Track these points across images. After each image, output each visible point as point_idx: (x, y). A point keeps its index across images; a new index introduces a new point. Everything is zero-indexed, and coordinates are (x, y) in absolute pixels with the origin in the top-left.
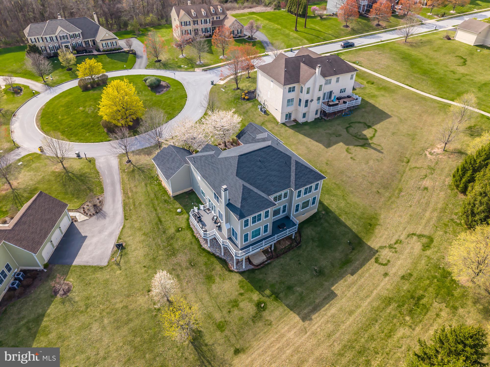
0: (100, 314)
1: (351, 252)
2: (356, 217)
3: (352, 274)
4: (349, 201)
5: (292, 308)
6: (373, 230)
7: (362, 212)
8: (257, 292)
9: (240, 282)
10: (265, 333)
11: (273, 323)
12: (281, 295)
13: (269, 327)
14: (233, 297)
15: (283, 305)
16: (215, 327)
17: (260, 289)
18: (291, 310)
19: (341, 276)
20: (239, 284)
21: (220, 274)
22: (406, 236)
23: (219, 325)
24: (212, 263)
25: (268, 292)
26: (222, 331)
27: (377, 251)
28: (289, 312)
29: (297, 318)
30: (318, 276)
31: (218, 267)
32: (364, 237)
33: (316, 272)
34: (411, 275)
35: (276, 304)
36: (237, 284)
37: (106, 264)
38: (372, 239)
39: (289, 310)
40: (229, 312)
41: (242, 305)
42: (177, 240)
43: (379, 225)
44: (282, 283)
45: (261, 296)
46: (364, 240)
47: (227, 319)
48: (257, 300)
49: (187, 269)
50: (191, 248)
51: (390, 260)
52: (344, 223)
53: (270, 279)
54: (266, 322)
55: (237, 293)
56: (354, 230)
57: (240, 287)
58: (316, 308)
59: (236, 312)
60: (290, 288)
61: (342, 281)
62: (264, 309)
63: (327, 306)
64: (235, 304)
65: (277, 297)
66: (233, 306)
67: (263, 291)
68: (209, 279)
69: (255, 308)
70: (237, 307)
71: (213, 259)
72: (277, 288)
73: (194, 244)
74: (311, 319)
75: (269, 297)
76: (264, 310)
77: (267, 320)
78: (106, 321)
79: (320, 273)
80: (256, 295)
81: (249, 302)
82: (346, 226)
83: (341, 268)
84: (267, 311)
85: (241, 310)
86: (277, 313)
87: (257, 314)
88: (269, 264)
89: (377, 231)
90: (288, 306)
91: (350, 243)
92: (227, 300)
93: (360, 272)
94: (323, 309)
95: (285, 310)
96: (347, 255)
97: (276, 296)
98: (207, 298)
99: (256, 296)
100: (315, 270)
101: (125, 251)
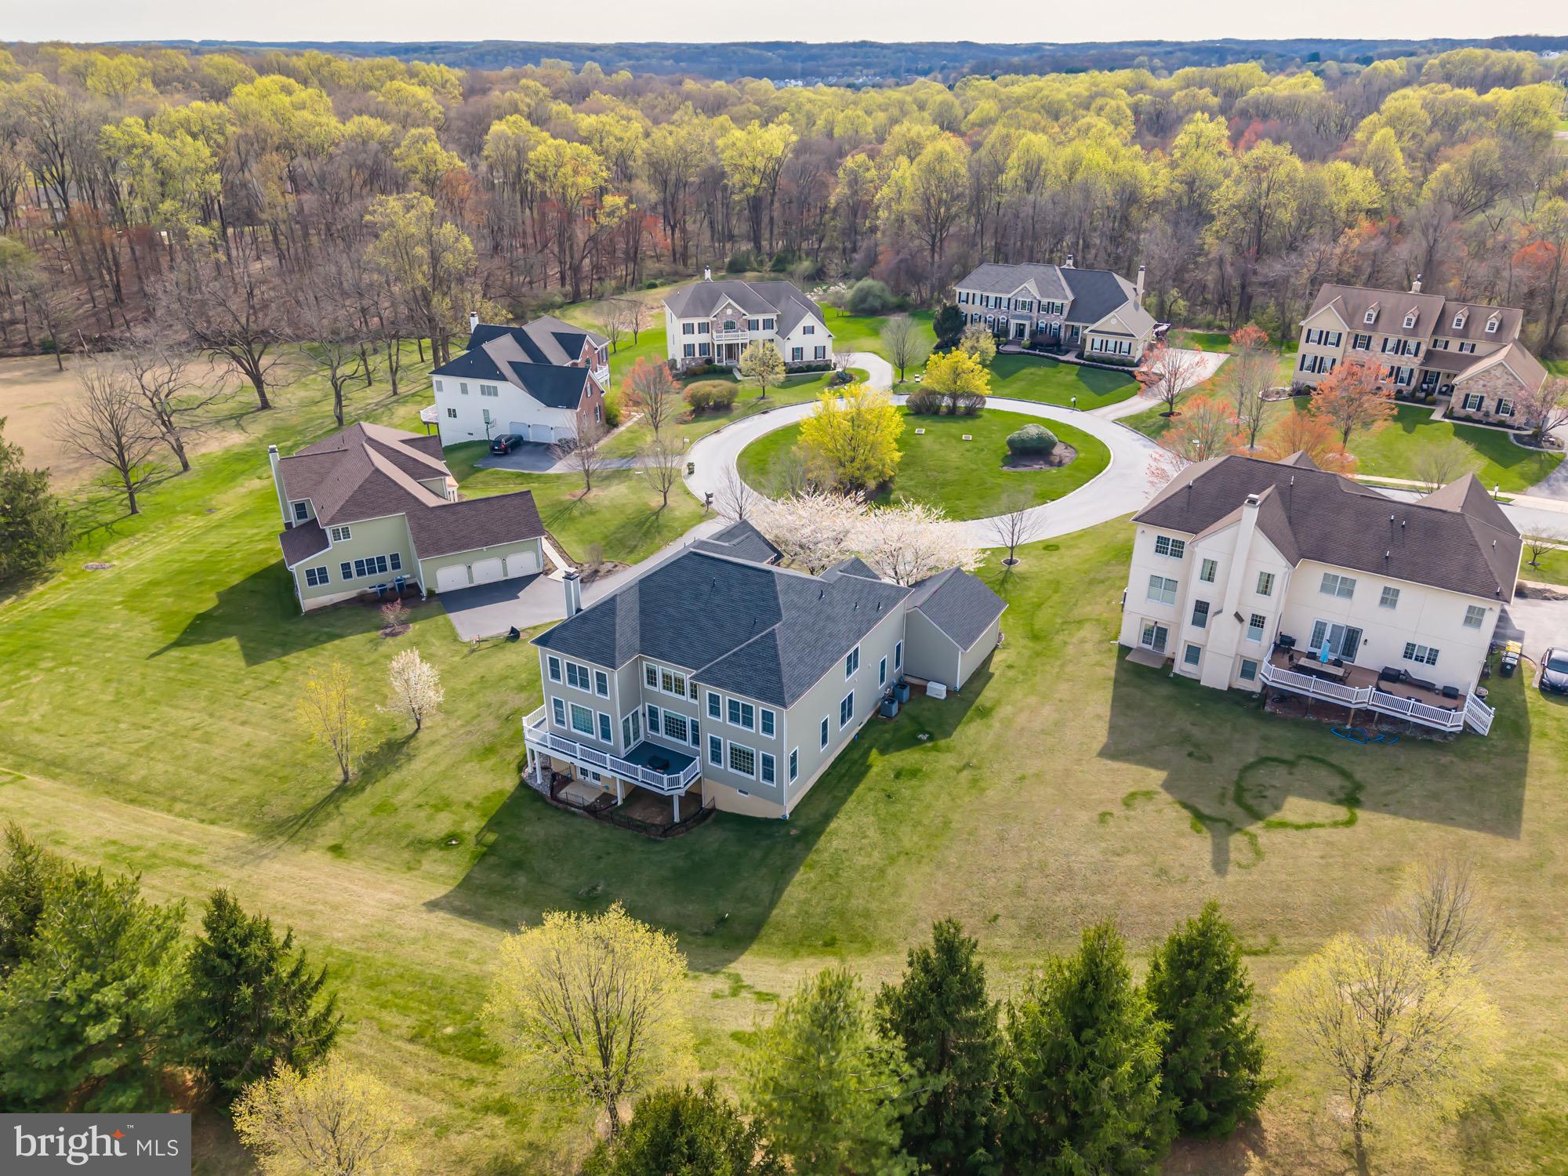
1: (693, 935)
2: (837, 902)
4: (891, 872)
6: (811, 955)
7: (867, 910)
8: (484, 824)
9: (500, 792)
10: (387, 868)
11: (415, 873)
12: (491, 860)
13: (404, 870)
14: (456, 798)
15: (467, 871)
16: (377, 803)
17: (494, 824)
18: (459, 886)
20: (493, 793)
21: (505, 760)
23: (386, 805)
25: (491, 838)
26: (373, 814)
28: (452, 884)
32: (769, 944)
35: (466, 860)
36: (492, 790)
37: (466, 639)
38: (768, 961)
39: (457, 884)
40: (420, 806)
41: (443, 815)
44: (528, 849)
45: (476, 831)
46: (755, 947)
47: (402, 810)
48: (463, 832)
52: (787, 883)
53: (528, 829)
54: (414, 862)
55: (469, 798)
56: (775, 912)
57: (487, 797)
58: (468, 913)
59: (423, 814)
60: (517, 865)
62: (446, 848)
63: (480, 925)
64: (442, 806)
65: (484, 855)
66: (435, 806)
67: (489, 830)
68: (486, 752)
69: (442, 835)
70: (436, 811)
72: (510, 847)
74: (431, 911)
75: (479, 843)
76: (442, 849)
77: (419, 861)
80: (476, 824)
81: (454, 822)
82: (777, 891)
84: (441, 854)
85: (431, 818)
86: (443, 869)
87: (430, 842)
88: (574, 814)
91: (724, 921)
92: (445, 793)
95: (455, 877)
98: (440, 768)
99: (472, 825)
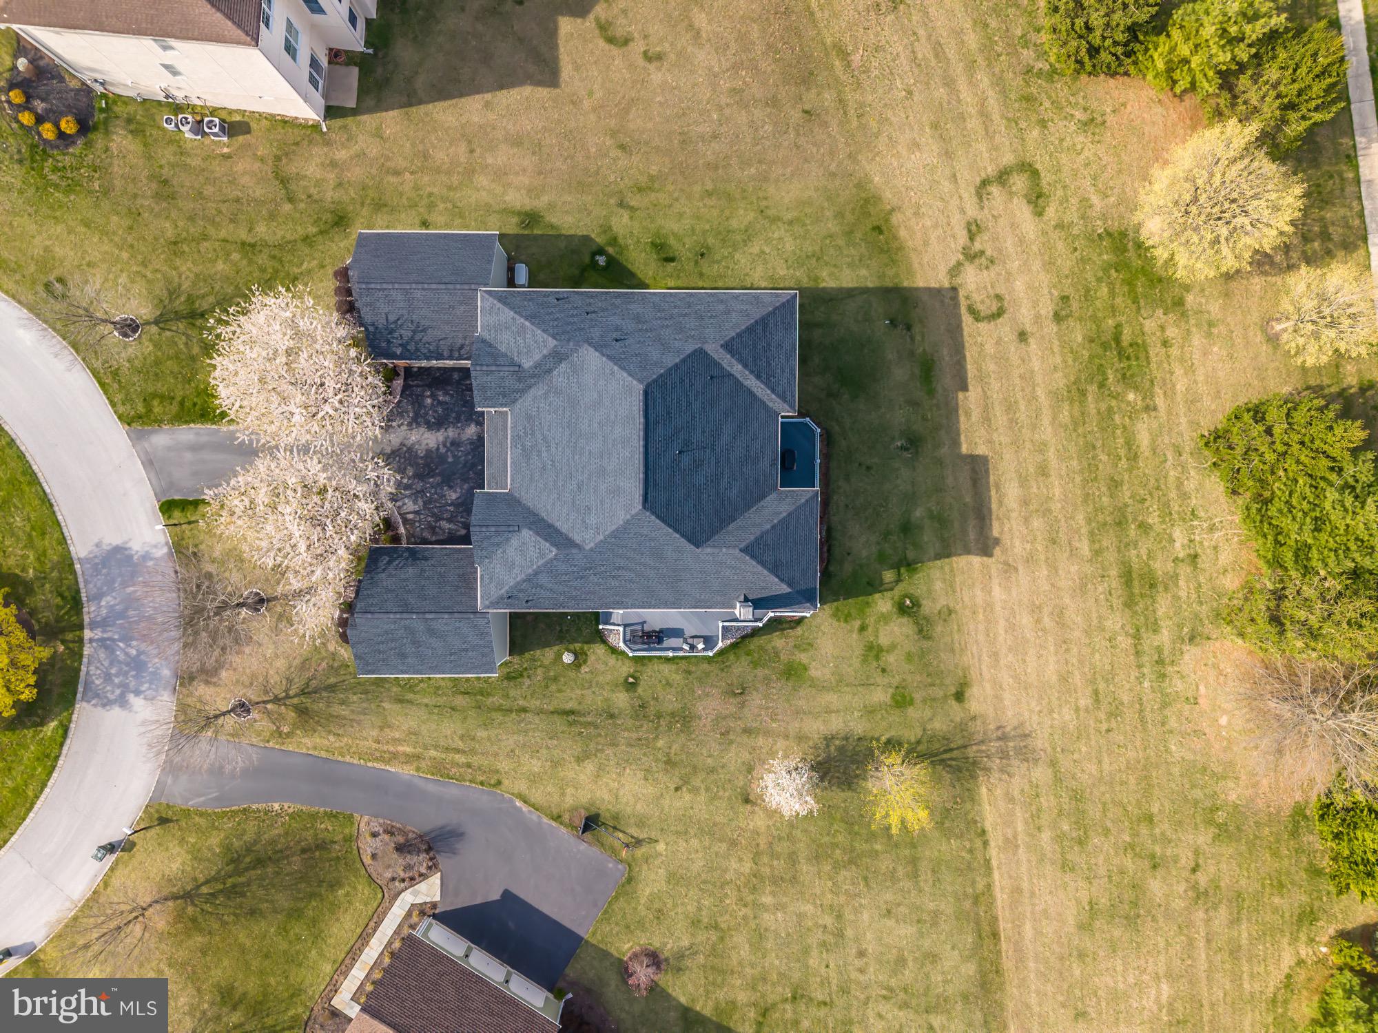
0: (745, 906)
1: (912, 338)
2: (841, 242)
3: (965, 388)
4: (788, 216)
5: (946, 552)
6: (895, 238)
7: (835, 217)
8: (877, 596)
9: (835, 615)
10: (959, 630)
11: (951, 605)
12: (911, 555)
13: (953, 616)
14: (858, 650)
15: (931, 564)
16: (897, 711)
17: (873, 586)
18: (949, 556)
19: (951, 411)
20: (838, 620)
21: (795, 646)
22: (975, 199)
23: (897, 702)
24: (761, 648)
25: (888, 576)
26: (911, 702)
27: (954, 289)
28: (951, 564)
29: (976, 560)
30: (917, 452)
31: (778, 641)
32: (897, 275)
33: (906, 449)
34: (1065, 299)
35: (921, 575)
36: (835, 623)
37: (622, 868)
38: (916, 265)
39: (947, 560)
40: (884, 671)
41: (884, 641)
42: (656, 699)
43: (893, 210)
44: (886, 535)
45: (888, 594)
46: (906, 284)
47: (896, 681)
48: (893, 606)
49: (742, 705)
50: (700, 679)
51: (998, 291)
52: (840, 290)
53: (864, 553)
54: (943, 616)
55: (855, 636)
56: (870, 285)
57: (846, 621)
58: (981, 514)
59: (891, 659)
60: (907, 528)
61: (962, 418)
62: (916, 604)
63: (993, 492)
64: (874, 652)
65: (909, 565)
66: (877, 658)
67: (882, 583)
68: (793, 672)
69: (905, 620)
70: (882, 650)
71: (755, 643)
72: (891, 552)
73: (694, 669)
74: (997, 541)
75: (899, 580)
76: (919, 606)
77: (940, 612)
78: (767, 900)
79: (914, 443)
80: (880, 602)
81: (886, 623)
82: (850, 293)
83: (931, 393)
84: (924, 602)
85: (893, 647)
86: (938, 585)
87: (917, 623)
89: (903, 233)
90: (938, 557)
91: (892, 322)
92: (856, 662)
93: (971, 368)
94: (994, 506)
95: (942, 567)
96: (912, 353)
97: (906, 564)
98: (831, 698)
99: (883, 604)
100: (903, 448)
101: (605, 816)
